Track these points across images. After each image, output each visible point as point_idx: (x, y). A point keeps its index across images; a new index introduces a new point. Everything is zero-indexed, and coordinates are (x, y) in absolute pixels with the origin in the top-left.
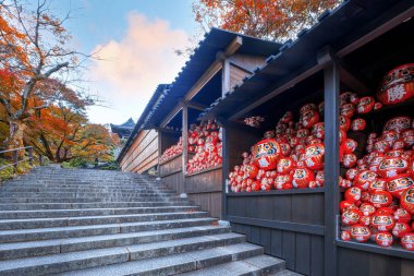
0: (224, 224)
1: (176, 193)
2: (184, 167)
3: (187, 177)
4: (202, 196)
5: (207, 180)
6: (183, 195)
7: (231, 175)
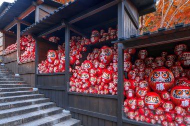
0: (35, 89)
1: (13, 74)
2: (18, 59)
3: (19, 64)
4: (27, 75)
5: (29, 67)
6: (17, 75)
7: (39, 65)
